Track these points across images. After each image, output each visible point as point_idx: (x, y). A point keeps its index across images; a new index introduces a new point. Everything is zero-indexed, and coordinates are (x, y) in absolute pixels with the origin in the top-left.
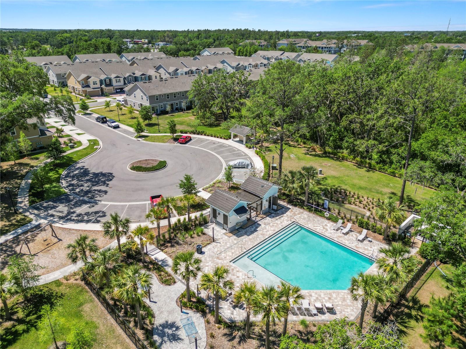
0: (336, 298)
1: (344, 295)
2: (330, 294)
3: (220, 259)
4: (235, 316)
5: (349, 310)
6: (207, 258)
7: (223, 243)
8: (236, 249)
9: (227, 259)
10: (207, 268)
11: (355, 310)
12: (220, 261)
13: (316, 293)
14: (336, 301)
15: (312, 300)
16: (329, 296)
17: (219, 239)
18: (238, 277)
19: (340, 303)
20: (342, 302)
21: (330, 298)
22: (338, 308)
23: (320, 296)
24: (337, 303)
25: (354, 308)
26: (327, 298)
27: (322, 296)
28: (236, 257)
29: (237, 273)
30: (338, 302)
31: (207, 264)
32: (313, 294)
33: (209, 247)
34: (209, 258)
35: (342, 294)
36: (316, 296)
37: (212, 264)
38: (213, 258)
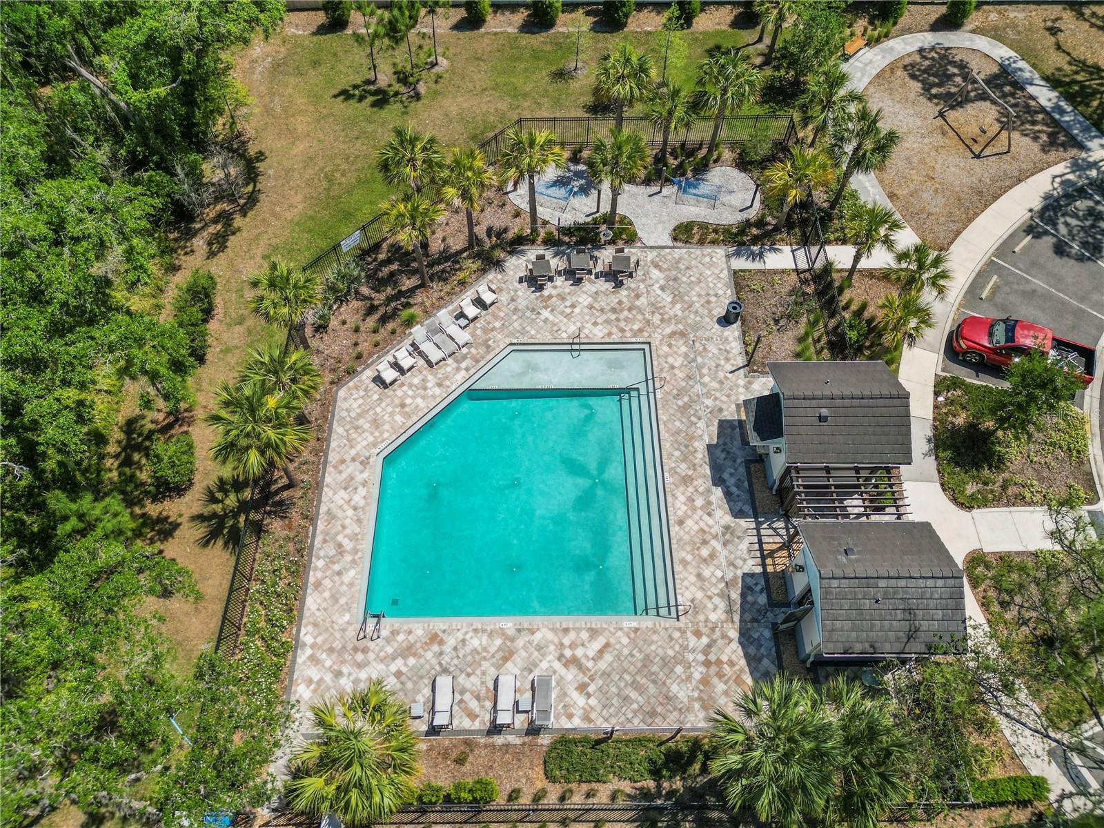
0: (392, 414)
1: (381, 433)
2: (407, 416)
3: (673, 334)
4: (520, 261)
5: (355, 405)
6: (698, 319)
7: (726, 378)
8: (683, 384)
9: (661, 344)
10: (669, 299)
11: (344, 414)
12: (668, 331)
13: (434, 396)
14: (390, 409)
15: (430, 377)
16: (407, 409)
17: (750, 383)
18: (595, 324)
19: (378, 410)
20: (376, 414)
21: (403, 406)
22: (376, 397)
23: (423, 398)
24: (383, 405)
25: (348, 419)
26: (408, 401)
27: (419, 400)
28: (655, 363)
29: (606, 331)
30: (383, 410)
31: (678, 306)
32: (437, 391)
33: (736, 347)
34: (696, 323)
35: (386, 435)
36: (430, 392)
37: (671, 313)
38: (687, 324)
